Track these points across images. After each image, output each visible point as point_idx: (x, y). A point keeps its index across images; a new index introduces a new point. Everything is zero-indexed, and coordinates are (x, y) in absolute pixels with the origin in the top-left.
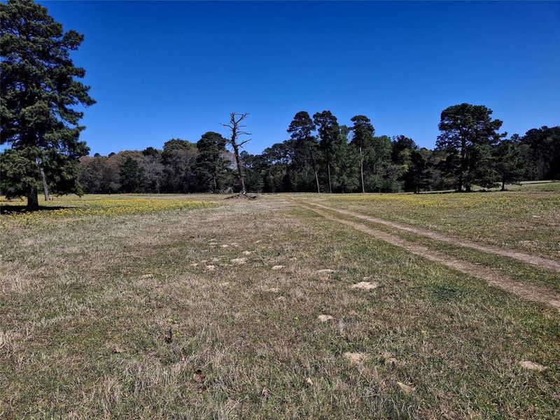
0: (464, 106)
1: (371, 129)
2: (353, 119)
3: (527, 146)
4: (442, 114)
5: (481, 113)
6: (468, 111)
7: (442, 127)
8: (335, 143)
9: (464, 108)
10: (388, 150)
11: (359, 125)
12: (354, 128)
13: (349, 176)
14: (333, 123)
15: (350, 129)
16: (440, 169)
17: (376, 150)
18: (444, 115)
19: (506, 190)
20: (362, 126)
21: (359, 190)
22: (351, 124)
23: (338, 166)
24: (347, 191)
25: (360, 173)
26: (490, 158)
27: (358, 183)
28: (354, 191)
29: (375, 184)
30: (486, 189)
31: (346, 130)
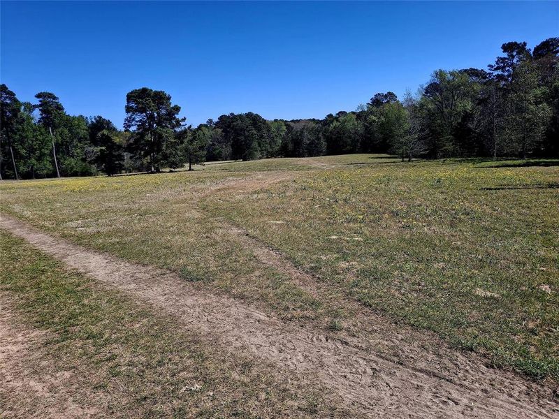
0: (144, 91)
1: (59, 108)
2: (38, 96)
3: (220, 131)
4: (128, 96)
5: (161, 98)
6: (149, 95)
7: (128, 109)
8: (17, 122)
9: (144, 93)
10: (83, 132)
11: (46, 103)
12: (40, 106)
13: (39, 159)
14: (10, 99)
15: (35, 107)
16: (129, 152)
17: (69, 130)
18: (130, 97)
19: (193, 170)
20: (49, 104)
21: (53, 175)
22: (36, 102)
23: (24, 148)
24: (38, 177)
25: (52, 156)
26: (173, 140)
27: (51, 167)
28: (49, 176)
29: (72, 168)
30: (173, 170)
31: (30, 108)
